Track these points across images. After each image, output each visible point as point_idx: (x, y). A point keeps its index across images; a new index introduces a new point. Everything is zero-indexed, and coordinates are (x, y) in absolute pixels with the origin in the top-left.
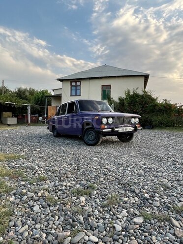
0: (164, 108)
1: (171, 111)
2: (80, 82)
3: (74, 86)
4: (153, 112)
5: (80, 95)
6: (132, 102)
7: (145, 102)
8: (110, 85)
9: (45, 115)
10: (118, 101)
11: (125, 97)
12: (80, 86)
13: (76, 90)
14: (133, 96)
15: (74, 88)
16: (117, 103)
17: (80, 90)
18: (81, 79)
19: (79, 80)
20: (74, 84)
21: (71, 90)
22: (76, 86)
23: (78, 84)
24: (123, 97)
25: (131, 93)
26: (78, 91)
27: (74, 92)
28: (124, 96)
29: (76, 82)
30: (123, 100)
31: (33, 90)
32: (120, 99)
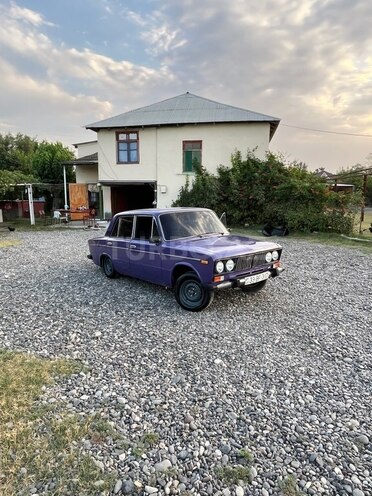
0: (308, 193)
1: (321, 201)
2: (137, 132)
3: (123, 142)
4: (287, 200)
5: (137, 162)
6: (245, 177)
7: (272, 179)
8: (201, 142)
9: (66, 206)
10: (216, 175)
11: (231, 167)
12: (137, 141)
13: (129, 151)
14: (248, 165)
15: (123, 146)
16: (215, 179)
17: (137, 150)
18: (140, 127)
19: (135, 129)
20: (123, 137)
21: (118, 150)
22: (128, 142)
23: (133, 136)
24: (226, 166)
25: (244, 159)
26: (133, 154)
27: (124, 156)
28: (229, 165)
29: (128, 133)
30: (227, 173)
31: (27, 138)
32: (220, 171)
